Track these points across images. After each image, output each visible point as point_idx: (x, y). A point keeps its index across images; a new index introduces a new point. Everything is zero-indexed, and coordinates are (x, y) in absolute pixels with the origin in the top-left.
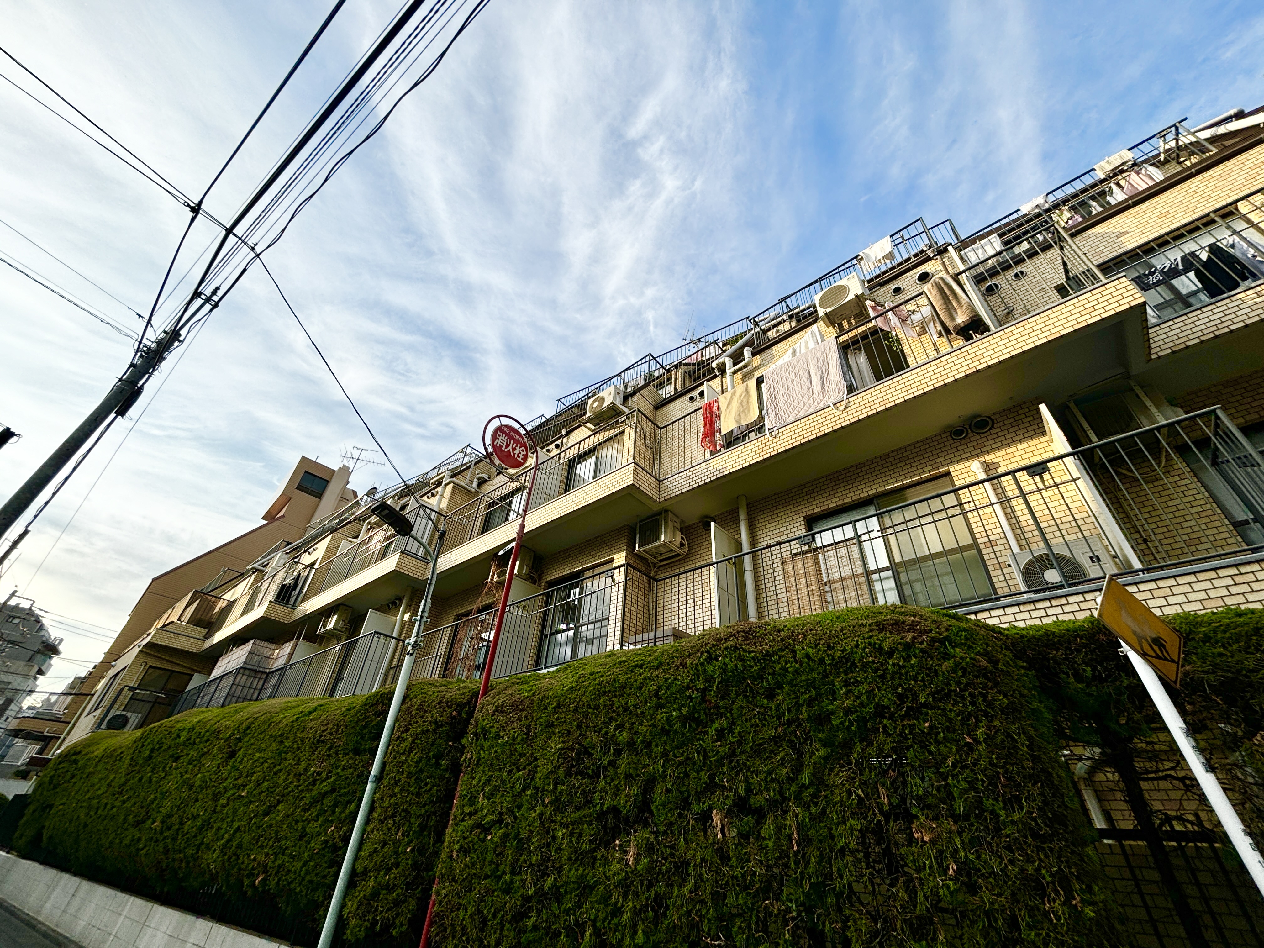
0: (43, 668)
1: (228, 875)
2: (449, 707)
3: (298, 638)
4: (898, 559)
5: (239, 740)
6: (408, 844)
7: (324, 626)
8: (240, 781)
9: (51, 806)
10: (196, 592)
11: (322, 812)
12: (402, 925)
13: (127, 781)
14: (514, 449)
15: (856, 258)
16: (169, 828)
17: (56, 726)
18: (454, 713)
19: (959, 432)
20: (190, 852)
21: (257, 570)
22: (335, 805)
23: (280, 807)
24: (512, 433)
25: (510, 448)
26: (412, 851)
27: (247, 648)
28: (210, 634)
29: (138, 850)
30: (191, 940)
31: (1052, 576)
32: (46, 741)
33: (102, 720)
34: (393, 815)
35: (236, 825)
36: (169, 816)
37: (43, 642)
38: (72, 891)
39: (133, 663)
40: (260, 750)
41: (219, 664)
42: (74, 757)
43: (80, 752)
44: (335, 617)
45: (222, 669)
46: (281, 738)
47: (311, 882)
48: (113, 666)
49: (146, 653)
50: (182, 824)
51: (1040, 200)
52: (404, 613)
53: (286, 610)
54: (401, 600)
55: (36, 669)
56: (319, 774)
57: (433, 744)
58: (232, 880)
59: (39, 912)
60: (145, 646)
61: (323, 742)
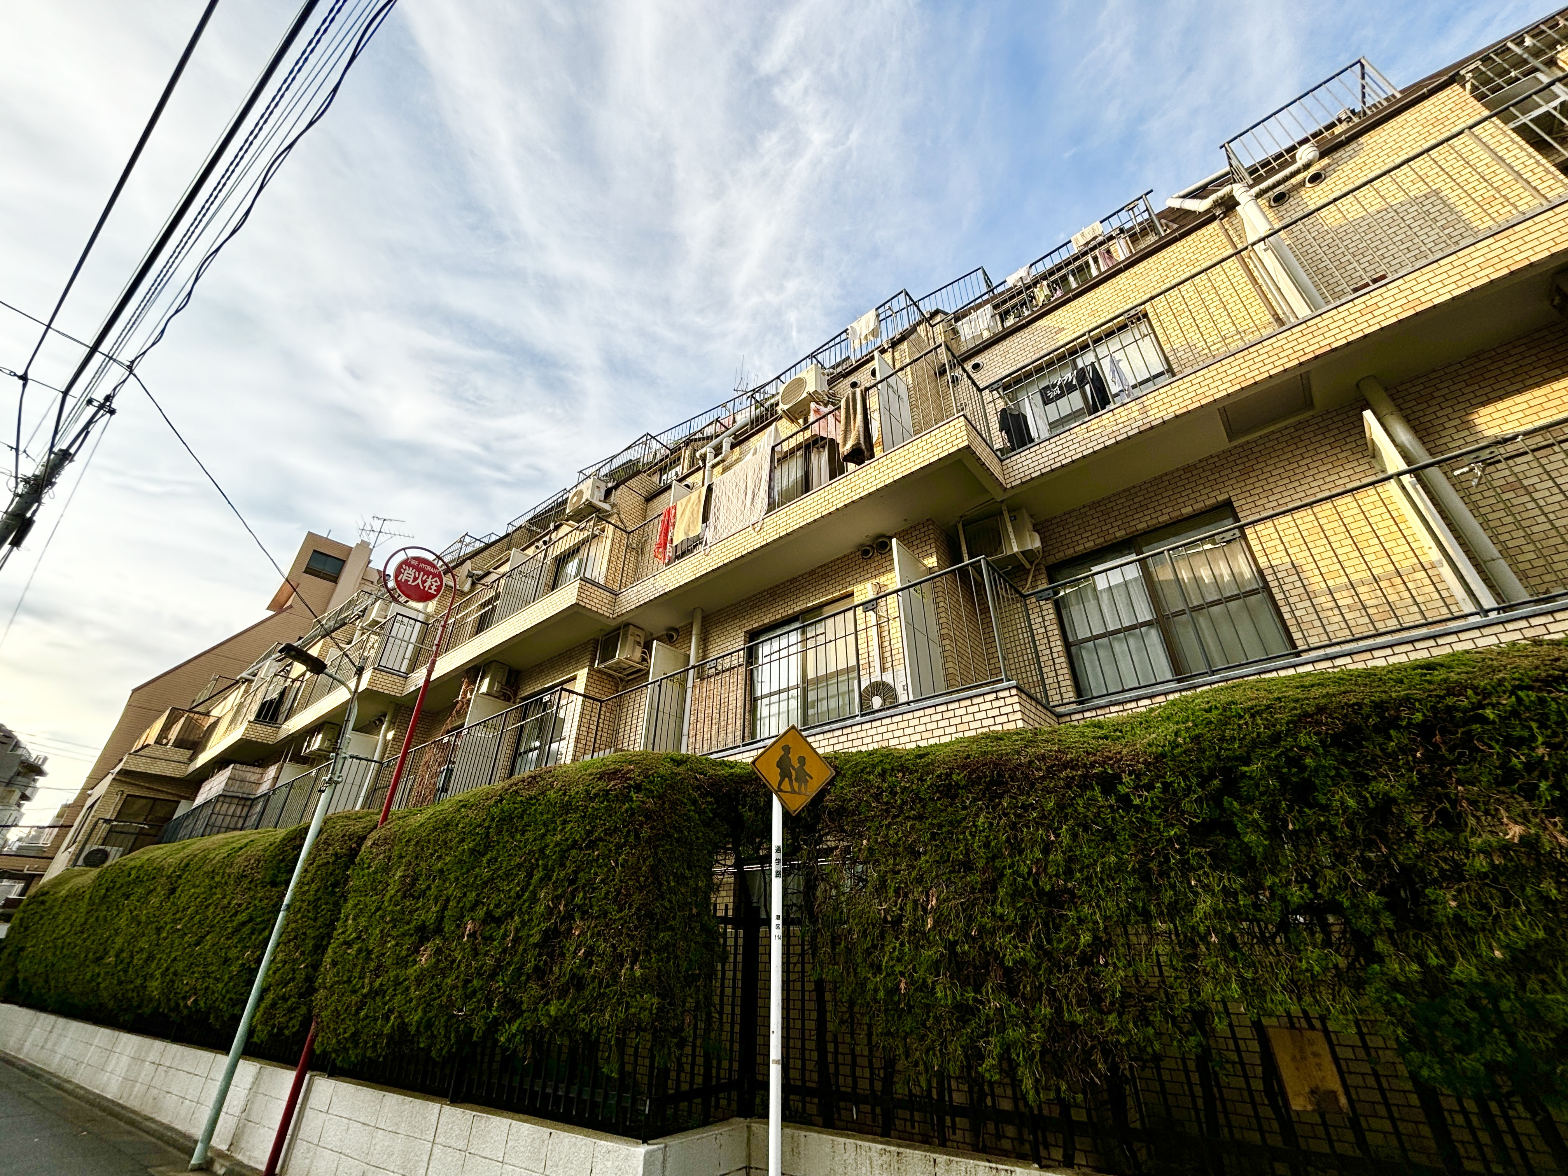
0: (28, 792)
1: (169, 1000)
2: (350, 840)
3: (284, 761)
4: (811, 675)
5: (180, 877)
6: (303, 962)
7: (308, 746)
8: (178, 916)
9: (22, 949)
10: (174, 710)
11: (241, 940)
12: (294, 1026)
13: (87, 920)
14: (424, 582)
15: (845, 331)
16: (121, 962)
17: (37, 863)
18: (354, 845)
19: (866, 552)
20: (138, 982)
21: (247, 680)
22: (252, 933)
23: (208, 937)
24: (421, 565)
25: (419, 581)
26: (306, 967)
27: (227, 773)
28: (192, 758)
29: (99, 984)
30: (151, 1058)
31: (877, 702)
32: (29, 879)
33: (78, 856)
34: (295, 938)
35: (173, 956)
36: (122, 951)
37: (22, 762)
38: (49, 1029)
39: (107, 793)
40: (194, 887)
41: (202, 791)
42: (42, 898)
43: (48, 893)
44: (320, 736)
45: (204, 796)
46: (212, 874)
47: (231, 999)
48: (90, 795)
49: (120, 781)
50: (132, 957)
51: (1022, 272)
52: (388, 730)
53: (269, 730)
54: (385, 716)
55: (17, 795)
56: (240, 905)
57: (331, 874)
58: (172, 1004)
59: (20, 1050)
60: (119, 773)
61: (246, 876)
